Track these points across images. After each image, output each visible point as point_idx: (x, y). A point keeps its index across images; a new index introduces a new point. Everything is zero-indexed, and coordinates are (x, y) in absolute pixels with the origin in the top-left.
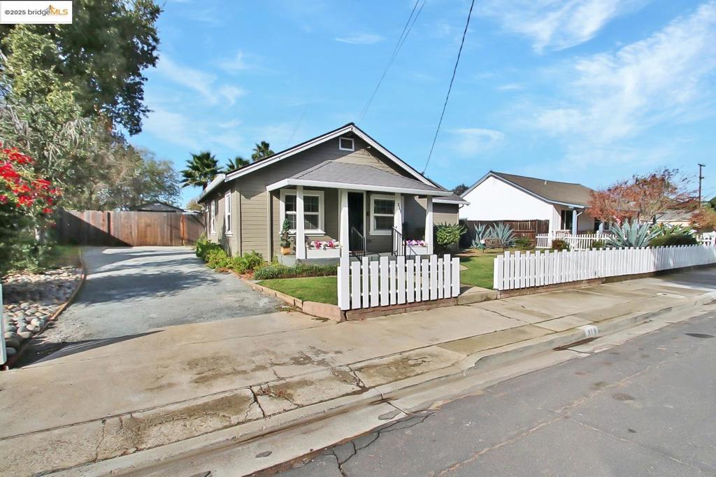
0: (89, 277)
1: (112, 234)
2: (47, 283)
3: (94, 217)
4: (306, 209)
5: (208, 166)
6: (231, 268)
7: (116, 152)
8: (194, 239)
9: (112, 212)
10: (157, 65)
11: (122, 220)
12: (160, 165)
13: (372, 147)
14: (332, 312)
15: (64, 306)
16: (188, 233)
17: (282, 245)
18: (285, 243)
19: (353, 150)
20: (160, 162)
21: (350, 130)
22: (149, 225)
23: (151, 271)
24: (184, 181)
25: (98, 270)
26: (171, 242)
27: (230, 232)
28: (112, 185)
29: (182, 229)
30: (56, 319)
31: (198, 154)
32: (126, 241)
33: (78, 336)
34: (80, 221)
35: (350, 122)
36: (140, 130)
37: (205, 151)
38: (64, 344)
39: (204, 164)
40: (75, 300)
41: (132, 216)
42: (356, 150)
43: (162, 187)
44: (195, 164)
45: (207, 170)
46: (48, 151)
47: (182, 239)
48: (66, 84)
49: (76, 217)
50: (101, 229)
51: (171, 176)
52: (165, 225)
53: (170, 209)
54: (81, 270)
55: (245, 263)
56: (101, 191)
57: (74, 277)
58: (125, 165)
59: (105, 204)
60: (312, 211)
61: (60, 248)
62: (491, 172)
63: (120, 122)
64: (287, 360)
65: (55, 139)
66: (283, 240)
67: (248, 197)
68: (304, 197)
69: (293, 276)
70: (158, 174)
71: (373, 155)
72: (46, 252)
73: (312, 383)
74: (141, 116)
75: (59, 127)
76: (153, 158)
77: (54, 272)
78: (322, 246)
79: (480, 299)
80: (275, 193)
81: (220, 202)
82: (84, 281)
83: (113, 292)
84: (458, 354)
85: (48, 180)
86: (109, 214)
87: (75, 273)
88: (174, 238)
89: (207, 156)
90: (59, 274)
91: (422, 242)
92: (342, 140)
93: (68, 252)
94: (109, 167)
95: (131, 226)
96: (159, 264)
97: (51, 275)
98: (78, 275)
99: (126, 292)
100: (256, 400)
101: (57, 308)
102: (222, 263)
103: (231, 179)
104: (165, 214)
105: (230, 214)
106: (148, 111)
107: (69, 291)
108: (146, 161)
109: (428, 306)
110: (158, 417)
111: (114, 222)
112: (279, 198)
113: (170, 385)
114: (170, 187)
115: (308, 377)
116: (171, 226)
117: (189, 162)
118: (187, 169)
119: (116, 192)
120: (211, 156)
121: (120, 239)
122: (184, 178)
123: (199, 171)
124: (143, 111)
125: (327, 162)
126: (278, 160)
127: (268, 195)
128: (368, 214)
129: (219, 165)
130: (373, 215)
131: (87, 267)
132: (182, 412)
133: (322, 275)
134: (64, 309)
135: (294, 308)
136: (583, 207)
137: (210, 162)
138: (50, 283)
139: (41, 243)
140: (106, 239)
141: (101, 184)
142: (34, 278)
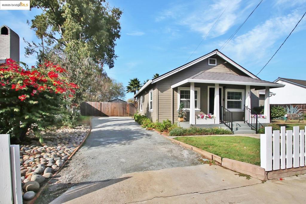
0: (92, 130)
1: (102, 111)
3: (96, 105)
5: (136, 84)
6: (154, 128)
8: (132, 114)
9: (102, 102)
10: (120, 38)
11: (106, 106)
12: (118, 85)
15: (78, 148)
16: (130, 112)
17: (179, 117)
20: (119, 83)
22: (115, 108)
23: (117, 128)
24: (127, 90)
25: (96, 127)
26: (123, 115)
27: (152, 110)
28: (102, 93)
29: (127, 109)
30: (71, 159)
31: (133, 79)
32: (107, 114)
34: (91, 106)
36: (113, 66)
37: (135, 78)
38: (69, 185)
39: (135, 83)
40: (83, 145)
41: (109, 104)
42: (217, 65)
43: (119, 93)
44: (131, 83)
45: (136, 85)
46: (76, 71)
47: (127, 114)
49: (89, 104)
50: (98, 109)
51: (122, 89)
52: (121, 108)
53: (122, 102)
54: (89, 127)
55: (163, 126)
56: (99, 95)
57: (86, 130)
58: (107, 84)
59: (100, 100)
63: (106, 63)
66: (180, 114)
67: (162, 92)
70: (118, 88)
71: (227, 67)
76: (116, 82)
77: (79, 127)
78: (205, 118)
80: (176, 89)
81: (145, 96)
82: (90, 133)
83: (102, 140)
86: (101, 103)
87: (87, 128)
88: (125, 113)
89: (136, 80)
90: (80, 128)
91: (262, 115)
92: (210, 60)
93: (86, 119)
94: (101, 86)
95: (109, 108)
96: (120, 125)
97: (77, 129)
98: (88, 129)
99: (107, 140)
101: (74, 150)
102: (149, 126)
103: (154, 82)
105: (152, 101)
106: (117, 57)
107: (82, 138)
108: (114, 83)
111: (103, 107)
112: (177, 92)
114: (122, 93)
116: (123, 108)
117: (129, 82)
118: (129, 85)
119: (104, 95)
120: (138, 80)
121: (105, 113)
122: (127, 89)
123: (133, 86)
124: (115, 57)
125: (201, 72)
127: (172, 90)
128: (224, 100)
129: (140, 83)
130: (226, 100)
131: (92, 125)
133: (207, 134)
134: (77, 151)
137: (137, 82)
138: (76, 133)
139: (73, 115)
140: (100, 114)
141: (99, 92)
142: (70, 130)
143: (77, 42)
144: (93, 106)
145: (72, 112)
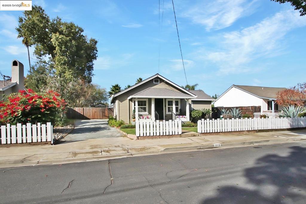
0: (75, 128)
1: (84, 115)
2: (64, 129)
3: (79, 109)
4: (139, 105)
5: (117, 89)
6: (115, 126)
7: (87, 87)
11: (88, 111)
12: (102, 90)
13: (166, 81)
14: (134, 137)
18: (133, 117)
19: (159, 83)
20: (102, 89)
21: (157, 76)
22: (96, 112)
23: (93, 126)
24: (109, 95)
25: (78, 126)
28: (86, 98)
29: (106, 113)
30: (65, 137)
31: (114, 85)
32: (89, 117)
33: (69, 140)
34: (75, 111)
35: (157, 73)
37: (116, 84)
38: (65, 141)
40: (70, 133)
43: (102, 98)
44: (113, 89)
46: (65, 91)
47: (106, 117)
48: (70, 70)
49: (73, 110)
50: (81, 113)
51: (105, 94)
52: (101, 112)
53: (104, 106)
54: (73, 126)
55: (119, 124)
56: (82, 100)
57: (71, 128)
58: (90, 91)
60: (141, 106)
61: (69, 120)
62: (234, 85)
64: (114, 146)
65: (66, 88)
67: (121, 102)
68: (138, 101)
69: (133, 128)
70: (101, 93)
72: (64, 121)
73: (116, 150)
74: (92, 76)
75: (67, 84)
76: (100, 88)
78: (144, 118)
79: (191, 136)
83: (80, 131)
84: (161, 147)
85: (65, 99)
86: (84, 109)
88: (104, 116)
89: (117, 86)
90: (67, 127)
91: (185, 116)
92: (154, 80)
93: (71, 121)
94: (85, 92)
95: (90, 112)
96: (96, 125)
97: (65, 127)
100: (101, 152)
101: (65, 134)
102: (113, 124)
103: (115, 96)
104: (101, 108)
107: (69, 131)
108: (97, 89)
109: (169, 137)
110: (80, 153)
111: (85, 111)
112: (132, 102)
113: (85, 149)
114: (105, 98)
115: (115, 149)
116: (103, 112)
117: (111, 88)
118: (110, 91)
119: (87, 101)
120: (119, 86)
121: (87, 117)
125: (149, 88)
126: (131, 89)
127: (128, 101)
128: (165, 106)
130: (167, 106)
131: (75, 125)
132: (85, 153)
134: (67, 135)
135: (125, 136)
136: (276, 100)
137: (118, 88)
138: (65, 129)
139: (62, 118)
140: (83, 117)
141: (83, 98)
142: (61, 128)
143: (64, 67)
144: (77, 111)
145: (62, 116)
